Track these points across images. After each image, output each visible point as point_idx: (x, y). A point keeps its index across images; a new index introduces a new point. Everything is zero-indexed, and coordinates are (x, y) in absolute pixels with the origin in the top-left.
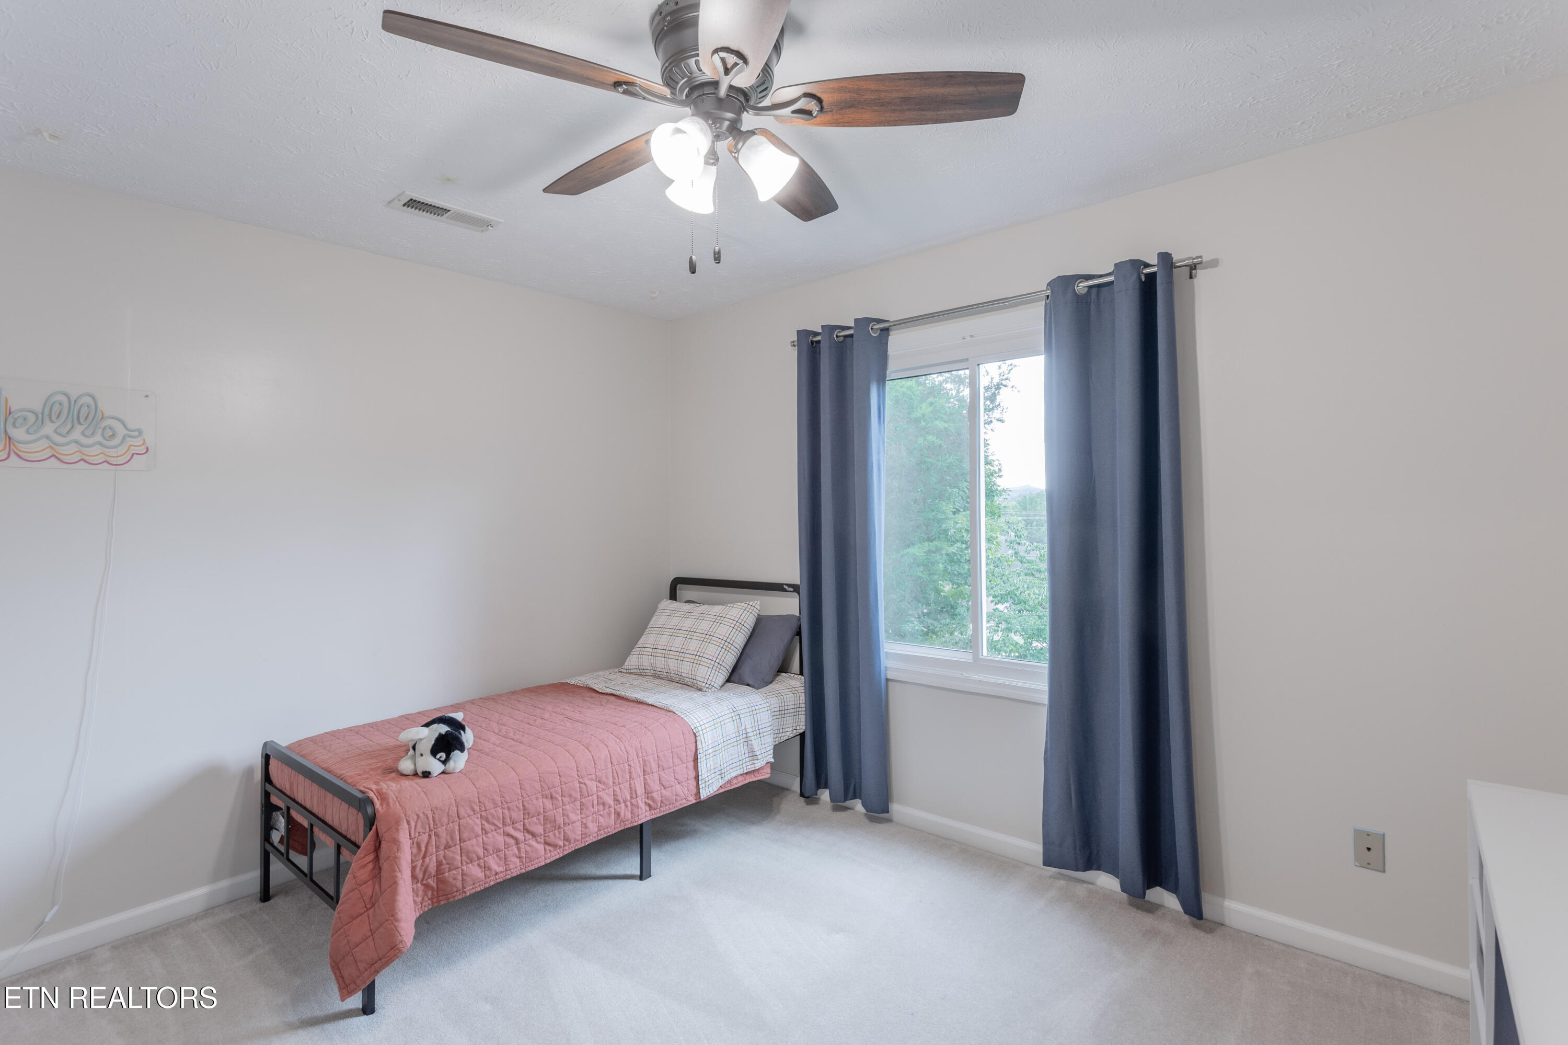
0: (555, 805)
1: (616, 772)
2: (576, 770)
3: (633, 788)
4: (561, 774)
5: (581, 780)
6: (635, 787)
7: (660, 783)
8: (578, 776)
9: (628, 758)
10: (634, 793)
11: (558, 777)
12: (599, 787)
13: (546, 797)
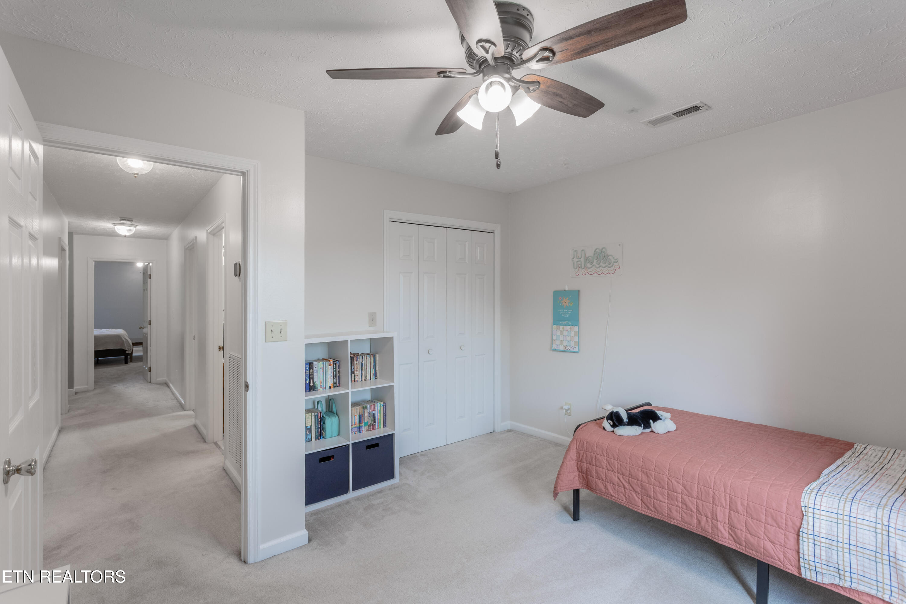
0: (648, 481)
1: (701, 491)
2: (668, 469)
3: (715, 512)
4: (656, 465)
5: (669, 478)
6: (716, 511)
7: (746, 527)
8: (668, 474)
9: (714, 486)
10: (714, 516)
11: (654, 466)
12: (683, 491)
13: (644, 473)
